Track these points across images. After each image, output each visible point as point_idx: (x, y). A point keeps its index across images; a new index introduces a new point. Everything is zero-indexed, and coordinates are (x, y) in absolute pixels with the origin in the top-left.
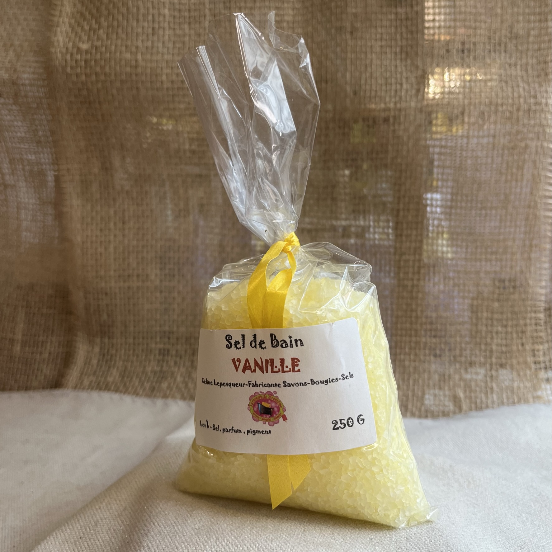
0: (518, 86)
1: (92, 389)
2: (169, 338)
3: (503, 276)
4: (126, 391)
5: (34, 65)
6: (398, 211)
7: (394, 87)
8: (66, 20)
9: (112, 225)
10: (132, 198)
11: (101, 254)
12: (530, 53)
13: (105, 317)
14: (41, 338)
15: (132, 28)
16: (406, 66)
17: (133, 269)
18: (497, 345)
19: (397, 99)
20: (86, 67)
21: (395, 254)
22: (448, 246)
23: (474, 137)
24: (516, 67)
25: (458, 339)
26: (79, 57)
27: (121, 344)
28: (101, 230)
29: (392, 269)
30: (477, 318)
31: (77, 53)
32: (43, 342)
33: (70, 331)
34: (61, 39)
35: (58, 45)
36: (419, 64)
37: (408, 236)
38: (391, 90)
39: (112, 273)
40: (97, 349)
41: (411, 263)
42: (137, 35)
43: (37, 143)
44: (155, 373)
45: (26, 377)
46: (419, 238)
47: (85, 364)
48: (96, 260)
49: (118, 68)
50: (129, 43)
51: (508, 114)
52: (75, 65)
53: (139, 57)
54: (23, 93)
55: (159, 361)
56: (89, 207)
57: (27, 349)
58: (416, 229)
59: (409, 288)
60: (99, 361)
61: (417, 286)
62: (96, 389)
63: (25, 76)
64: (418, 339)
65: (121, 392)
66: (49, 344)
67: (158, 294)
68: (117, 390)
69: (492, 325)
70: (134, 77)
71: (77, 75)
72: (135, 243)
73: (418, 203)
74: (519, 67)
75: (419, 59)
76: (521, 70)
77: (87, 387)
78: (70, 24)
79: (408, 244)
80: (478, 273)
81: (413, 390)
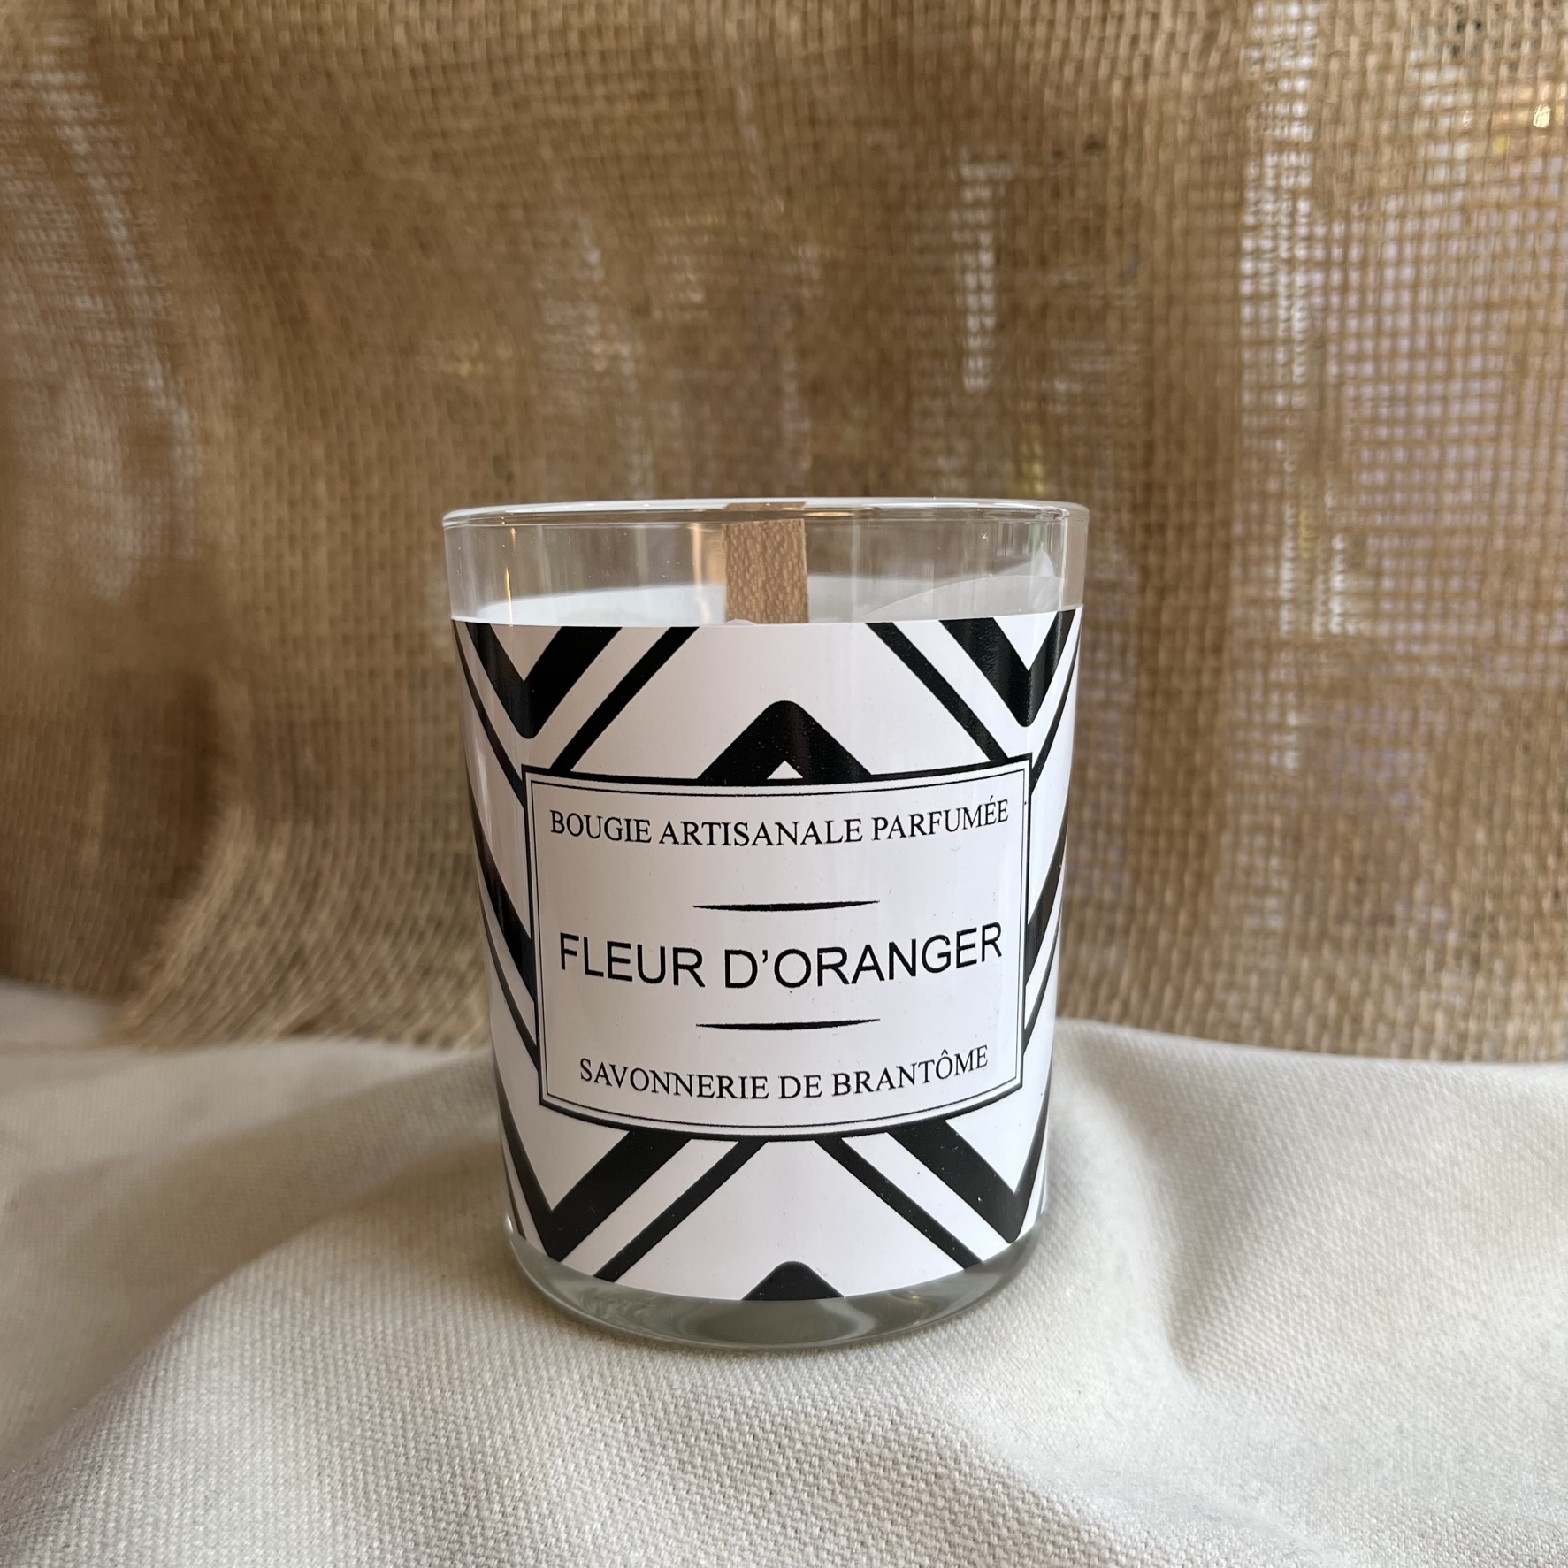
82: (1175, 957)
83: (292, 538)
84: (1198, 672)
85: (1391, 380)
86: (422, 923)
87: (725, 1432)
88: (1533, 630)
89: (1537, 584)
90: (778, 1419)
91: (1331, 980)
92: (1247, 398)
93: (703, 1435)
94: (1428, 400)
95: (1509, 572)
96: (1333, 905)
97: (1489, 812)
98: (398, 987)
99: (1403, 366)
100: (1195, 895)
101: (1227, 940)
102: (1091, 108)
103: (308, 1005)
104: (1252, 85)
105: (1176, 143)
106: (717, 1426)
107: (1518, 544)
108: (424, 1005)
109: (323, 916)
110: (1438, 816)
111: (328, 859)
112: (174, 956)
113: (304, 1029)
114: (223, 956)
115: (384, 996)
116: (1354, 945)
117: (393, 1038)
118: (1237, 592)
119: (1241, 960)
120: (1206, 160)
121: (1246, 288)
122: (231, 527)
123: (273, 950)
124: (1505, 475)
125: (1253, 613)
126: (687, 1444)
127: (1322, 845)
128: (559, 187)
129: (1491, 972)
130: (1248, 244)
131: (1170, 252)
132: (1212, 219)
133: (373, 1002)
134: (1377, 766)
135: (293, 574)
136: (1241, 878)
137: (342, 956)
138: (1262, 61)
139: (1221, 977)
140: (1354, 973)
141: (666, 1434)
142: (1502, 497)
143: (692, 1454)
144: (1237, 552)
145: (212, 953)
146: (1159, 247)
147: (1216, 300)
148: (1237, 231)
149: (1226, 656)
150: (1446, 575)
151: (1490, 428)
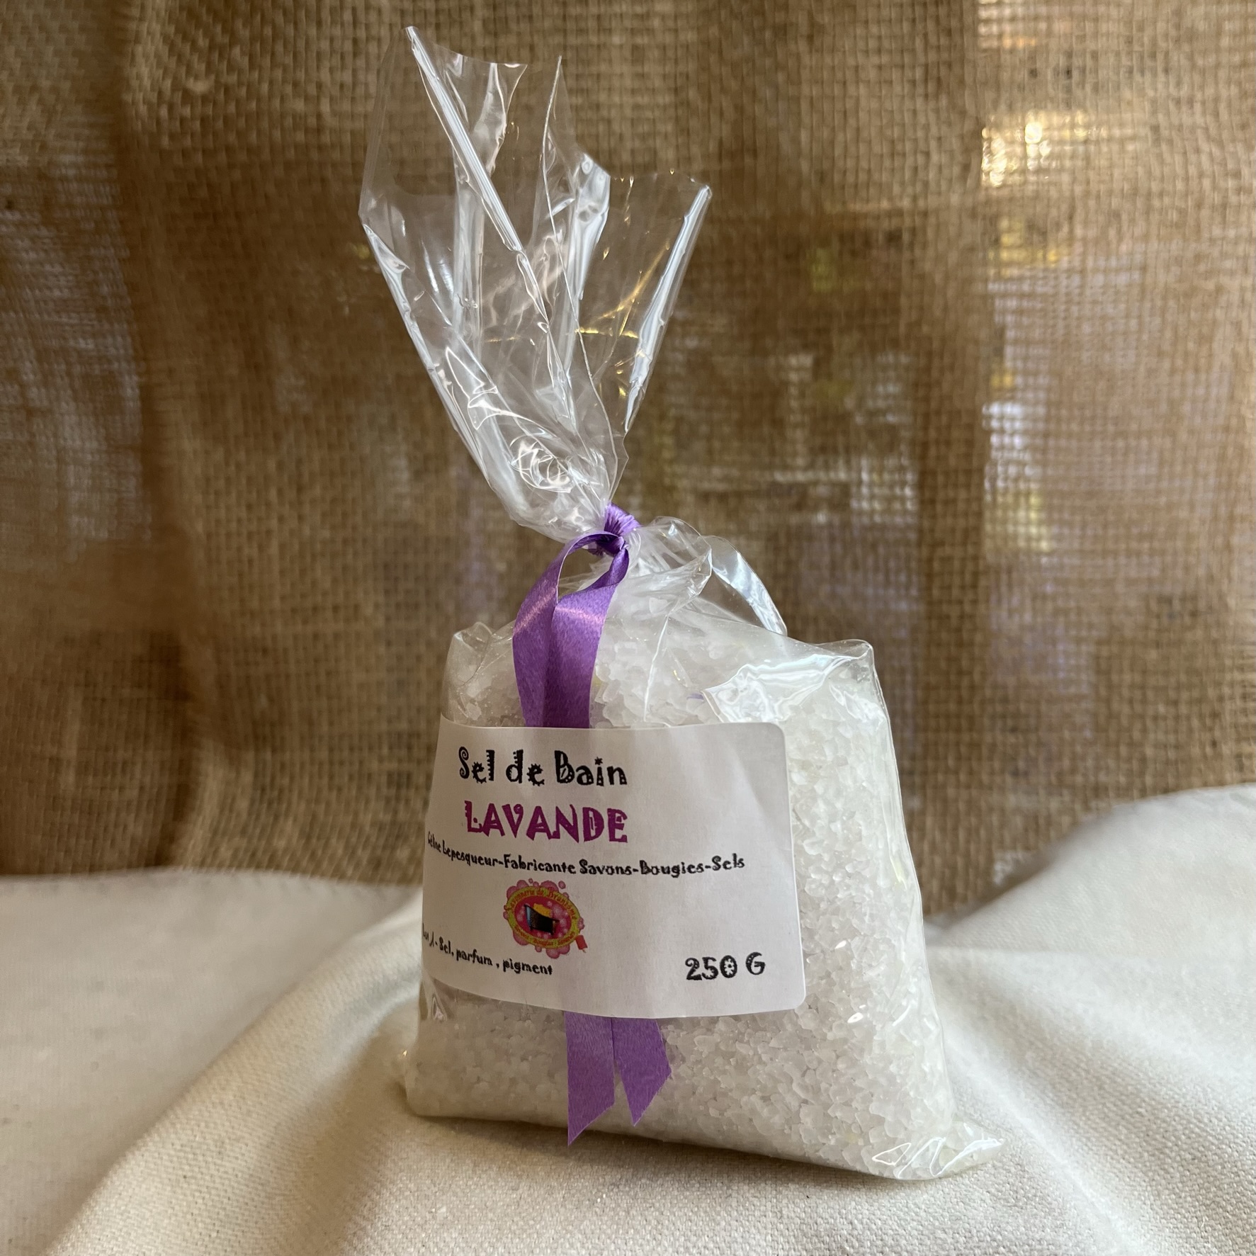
0: (1198, 151)
1: (239, 867)
2: (410, 748)
3: (1167, 589)
4: (315, 869)
5: (86, 132)
6: (925, 445)
7: (910, 161)
8: (157, 28)
9: (273, 494)
10: (318, 432)
11: (250, 561)
12: (1222, 74)
13: (263, 701)
14: (121, 755)
15: (307, 43)
16: (937, 111)
17: (325, 594)
18: (1156, 746)
19: (919, 187)
20: (204, 135)
21: (919, 544)
22: (1040, 523)
23: (1096, 270)
24: (1192, 107)
25: (1067, 734)
26: (187, 111)
27: (302, 765)
28: (249, 507)
29: (915, 578)
30: (1110, 687)
31: (184, 103)
32: (125, 763)
33: (185, 736)
34: (145, 71)
35: (140, 86)
36: (967, 106)
37: (947, 502)
38: (903, 168)
39: (277, 603)
40: (247, 777)
41: (957, 564)
42: (319, 55)
43: (97, 311)
44: (381, 828)
45: (91, 841)
46: (974, 507)
47: (222, 811)
48: (241, 575)
49: (277, 134)
50: (301, 75)
51: (1174, 216)
52: (179, 130)
53: (325, 107)
54: (63, 199)
55: (388, 800)
56: (219, 455)
57: (90, 779)
58: (968, 486)
59: (954, 622)
60: (252, 802)
61: (972, 617)
62: (249, 866)
63: (67, 158)
64: (975, 735)
65: (304, 872)
66: (138, 767)
67: (382, 649)
68: (295, 869)
69: (1144, 701)
70: (315, 155)
71: (185, 153)
72: (326, 534)
73: (970, 427)
74: (1198, 107)
75: (967, 93)
76: (1204, 113)
77: (228, 863)
78: (165, 38)
79: (949, 521)
80: (1109, 583)
81: (967, 854)
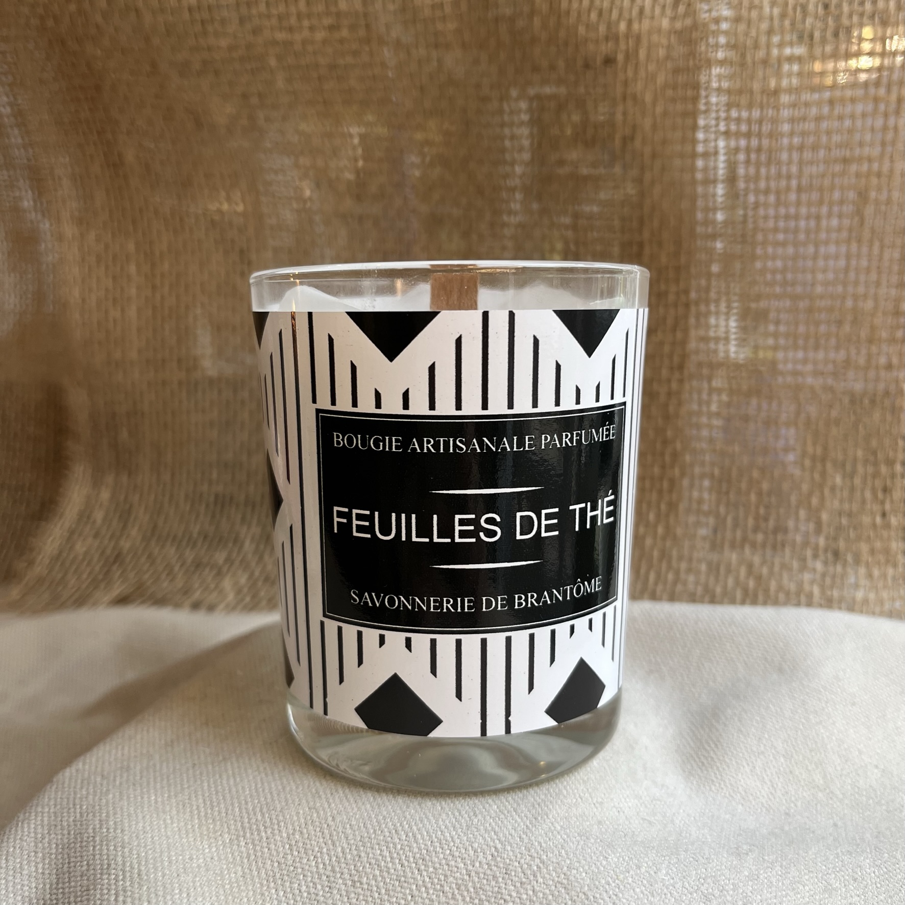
82: (656, 554)
83: (115, 300)
84: (669, 381)
85: (787, 205)
86: (195, 535)
87: (383, 863)
88: (869, 356)
89: (873, 328)
90: (418, 855)
91: (750, 566)
92: (700, 216)
93: (368, 865)
94: (808, 218)
95: (855, 322)
96: (751, 522)
97: (843, 465)
98: (180, 575)
99: (793, 197)
100: (667, 516)
101: (687, 544)
102: (607, 39)
103: (124, 587)
104: (705, 25)
105: (658, 61)
106: (377, 860)
107: (860, 304)
108: (197, 585)
109: (134, 532)
110: (812, 469)
111: (137, 497)
112: (41, 557)
113: (122, 601)
114: (72, 556)
115: (171, 581)
116: (764, 546)
117: (177, 605)
118: (693, 333)
119: (696, 555)
120: (676, 71)
121: (700, 148)
122: (76, 293)
123: (103, 552)
124: (853, 262)
125: (702, 346)
126: (357, 871)
127: (744, 485)
128: (280, 84)
129: (846, 561)
130: (701, 122)
131: (654, 127)
132: (679, 107)
133: (165, 584)
134: (777, 437)
135: (115, 321)
136: (695, 506)
137: (146, 556)
138: (710, 11)
139: (683, 566)
140: (764, 562)
141: (343, 865)
142: (852, 275)
143: (360, 877)
144: (693, 309)
145: (65, 555)
146: (647, 123)
147: (682, 156)
148: (694, 114)
149: (686, 372)
150: (817, 324)
151: (845, 234)
